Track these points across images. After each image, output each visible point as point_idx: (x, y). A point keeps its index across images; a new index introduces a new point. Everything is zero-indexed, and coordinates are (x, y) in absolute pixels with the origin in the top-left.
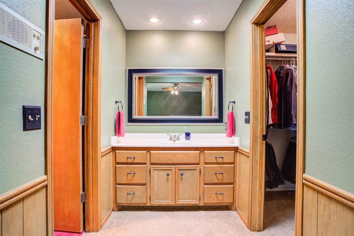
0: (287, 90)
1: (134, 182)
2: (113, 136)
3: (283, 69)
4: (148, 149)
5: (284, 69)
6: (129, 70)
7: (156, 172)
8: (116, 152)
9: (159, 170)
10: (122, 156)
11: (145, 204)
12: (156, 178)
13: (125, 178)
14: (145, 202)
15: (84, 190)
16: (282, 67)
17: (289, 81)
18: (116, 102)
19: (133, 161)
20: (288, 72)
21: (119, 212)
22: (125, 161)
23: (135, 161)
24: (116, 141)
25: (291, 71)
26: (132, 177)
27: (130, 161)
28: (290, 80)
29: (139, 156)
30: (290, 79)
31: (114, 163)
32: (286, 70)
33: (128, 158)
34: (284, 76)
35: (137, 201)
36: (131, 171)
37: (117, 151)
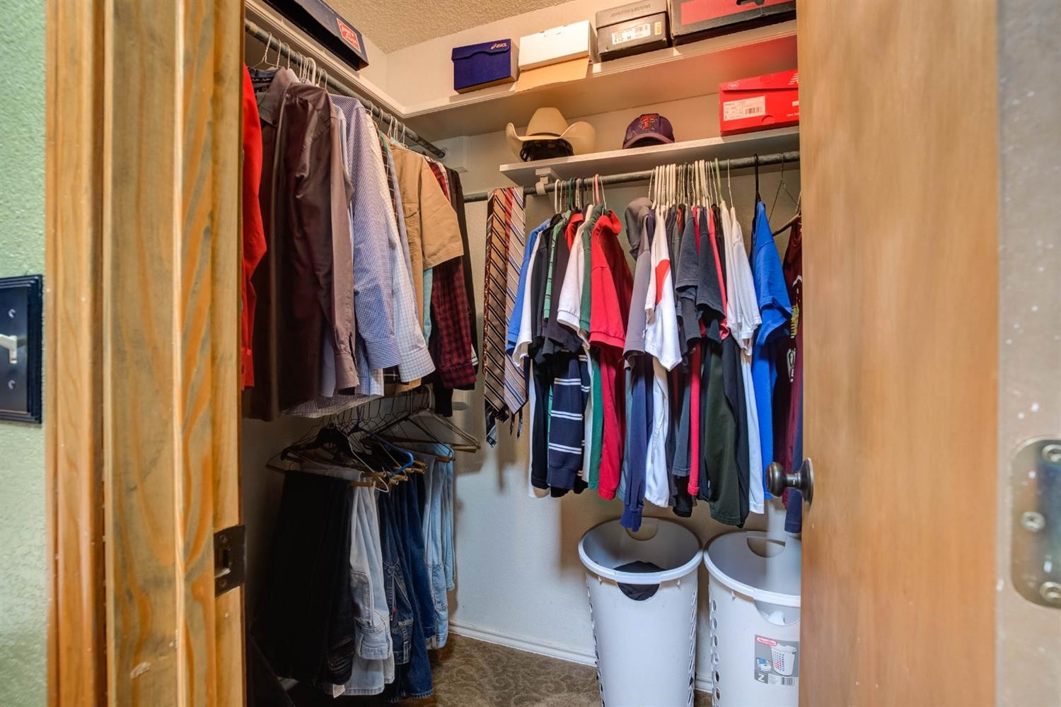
0: (298, 197)
3: (268, 87)
5: (280, 85)
16: (261, 76)
17: (312, 148)
20: (304, 104)
25: (318, 99)
28: (312, 144)
30: (314, 140)
32: (289, 91)
34: (276, 122)
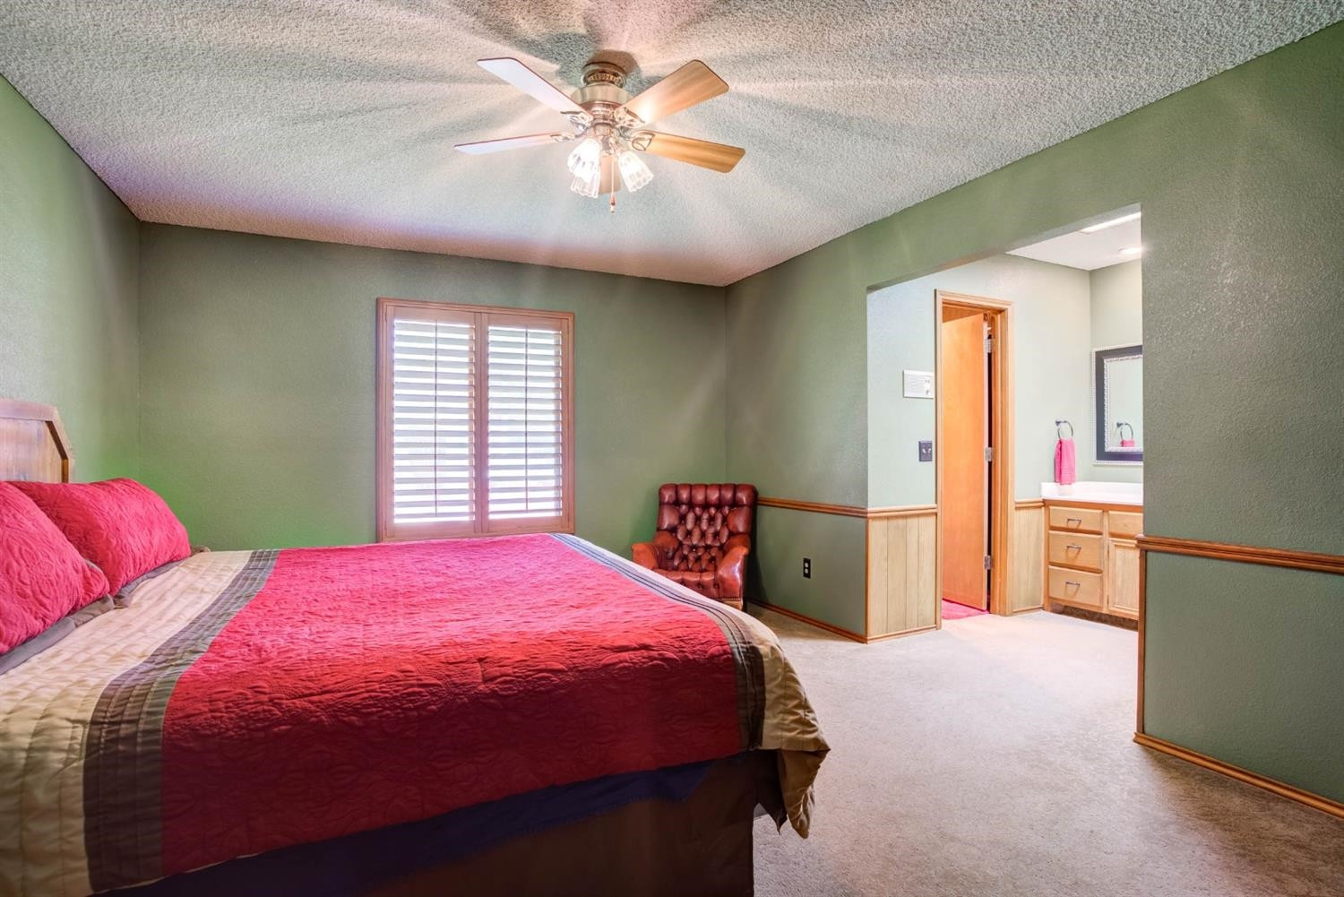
1: (1078, 563)
2: (1049, 482)
4: (1105, 508)
6: (1097, 353)
7: (1119, 551)
8: (1049, 509)
9: (1125, 547)
10: (1060, 516)
11: (1099, 607)
12: (1119, 563)
13: (1063, 554)
14: (1098, 604)
15: (989, 553)
18: (1058, 423)
19: (1078, 526)
21: (1052, 614)
22: (1063, 525)
23: (1081, 527)
24: (1051, 491)
26: (1075, 554)
27: (1073, 525)
29: (1089, 519)
31: (1048, 528)
33: (1069, 520)
35: (1084, 599)
36: (1074, 544)
37: (1051, 507)
